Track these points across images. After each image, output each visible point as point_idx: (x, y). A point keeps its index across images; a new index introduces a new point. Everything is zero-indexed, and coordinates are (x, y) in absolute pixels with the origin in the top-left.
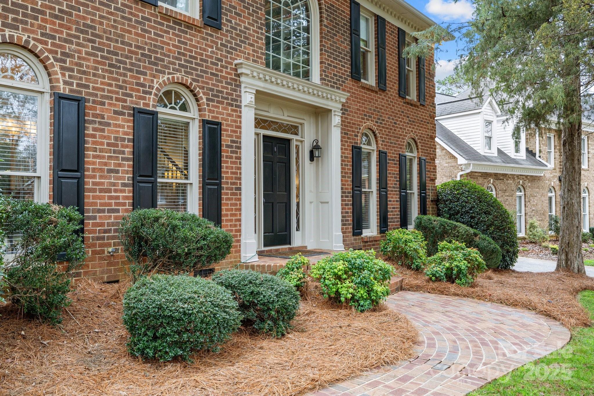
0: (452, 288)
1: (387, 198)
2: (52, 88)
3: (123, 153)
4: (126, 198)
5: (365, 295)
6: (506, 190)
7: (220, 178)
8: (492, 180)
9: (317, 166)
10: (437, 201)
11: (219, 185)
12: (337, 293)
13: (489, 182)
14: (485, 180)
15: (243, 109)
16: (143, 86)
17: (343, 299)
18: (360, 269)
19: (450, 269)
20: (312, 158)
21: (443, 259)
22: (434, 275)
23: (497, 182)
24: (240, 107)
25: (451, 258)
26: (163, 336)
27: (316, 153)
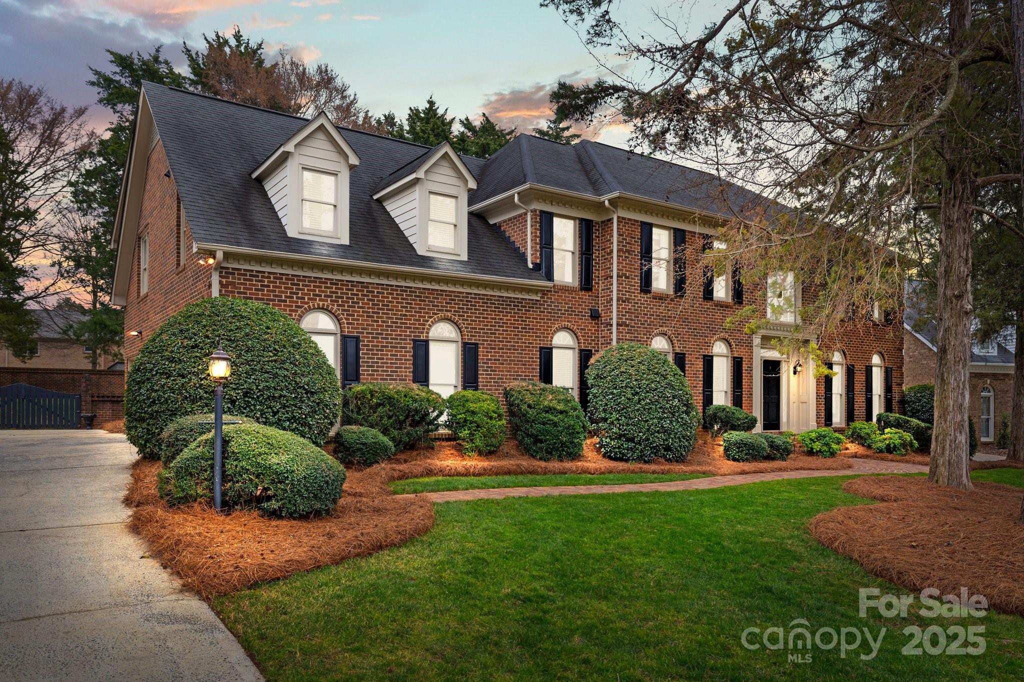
0: (890, 456)
1: (854, 399)
2: (673, 350)
3: (699, 377)
4: (700, 400)
5: (827, 450)
6: (1007, 391)
7: (742, 388)
8: (989, 381)
9: (799, 377)
10: (903, 402)
11: (741, 392)
12: (812, 449)
13: (986, 382)
14: (980, 381)
15: (754, 348)
16: (707, 343)
17: (815, 451)
18: (824, 437)
19: (889, 445)
20: (795, 373)
21: (885, 439)
22: (878, 449)
23: (995, 382)
24: (752, 346)
25: (890, 439)
26: (743, 451)
27: (799, 369)
